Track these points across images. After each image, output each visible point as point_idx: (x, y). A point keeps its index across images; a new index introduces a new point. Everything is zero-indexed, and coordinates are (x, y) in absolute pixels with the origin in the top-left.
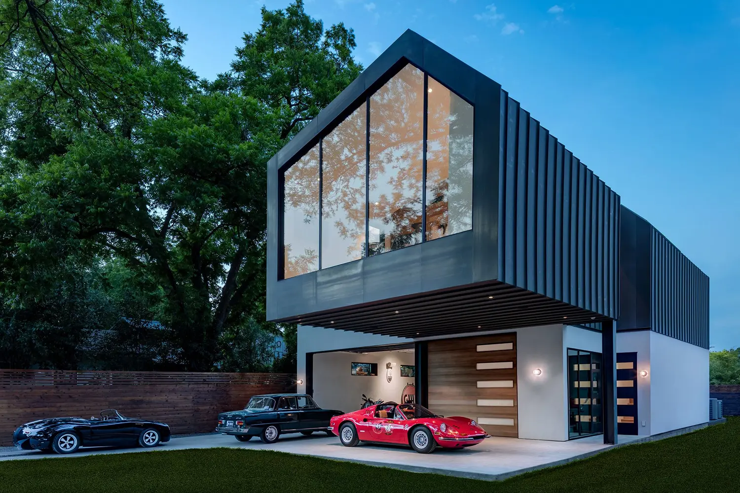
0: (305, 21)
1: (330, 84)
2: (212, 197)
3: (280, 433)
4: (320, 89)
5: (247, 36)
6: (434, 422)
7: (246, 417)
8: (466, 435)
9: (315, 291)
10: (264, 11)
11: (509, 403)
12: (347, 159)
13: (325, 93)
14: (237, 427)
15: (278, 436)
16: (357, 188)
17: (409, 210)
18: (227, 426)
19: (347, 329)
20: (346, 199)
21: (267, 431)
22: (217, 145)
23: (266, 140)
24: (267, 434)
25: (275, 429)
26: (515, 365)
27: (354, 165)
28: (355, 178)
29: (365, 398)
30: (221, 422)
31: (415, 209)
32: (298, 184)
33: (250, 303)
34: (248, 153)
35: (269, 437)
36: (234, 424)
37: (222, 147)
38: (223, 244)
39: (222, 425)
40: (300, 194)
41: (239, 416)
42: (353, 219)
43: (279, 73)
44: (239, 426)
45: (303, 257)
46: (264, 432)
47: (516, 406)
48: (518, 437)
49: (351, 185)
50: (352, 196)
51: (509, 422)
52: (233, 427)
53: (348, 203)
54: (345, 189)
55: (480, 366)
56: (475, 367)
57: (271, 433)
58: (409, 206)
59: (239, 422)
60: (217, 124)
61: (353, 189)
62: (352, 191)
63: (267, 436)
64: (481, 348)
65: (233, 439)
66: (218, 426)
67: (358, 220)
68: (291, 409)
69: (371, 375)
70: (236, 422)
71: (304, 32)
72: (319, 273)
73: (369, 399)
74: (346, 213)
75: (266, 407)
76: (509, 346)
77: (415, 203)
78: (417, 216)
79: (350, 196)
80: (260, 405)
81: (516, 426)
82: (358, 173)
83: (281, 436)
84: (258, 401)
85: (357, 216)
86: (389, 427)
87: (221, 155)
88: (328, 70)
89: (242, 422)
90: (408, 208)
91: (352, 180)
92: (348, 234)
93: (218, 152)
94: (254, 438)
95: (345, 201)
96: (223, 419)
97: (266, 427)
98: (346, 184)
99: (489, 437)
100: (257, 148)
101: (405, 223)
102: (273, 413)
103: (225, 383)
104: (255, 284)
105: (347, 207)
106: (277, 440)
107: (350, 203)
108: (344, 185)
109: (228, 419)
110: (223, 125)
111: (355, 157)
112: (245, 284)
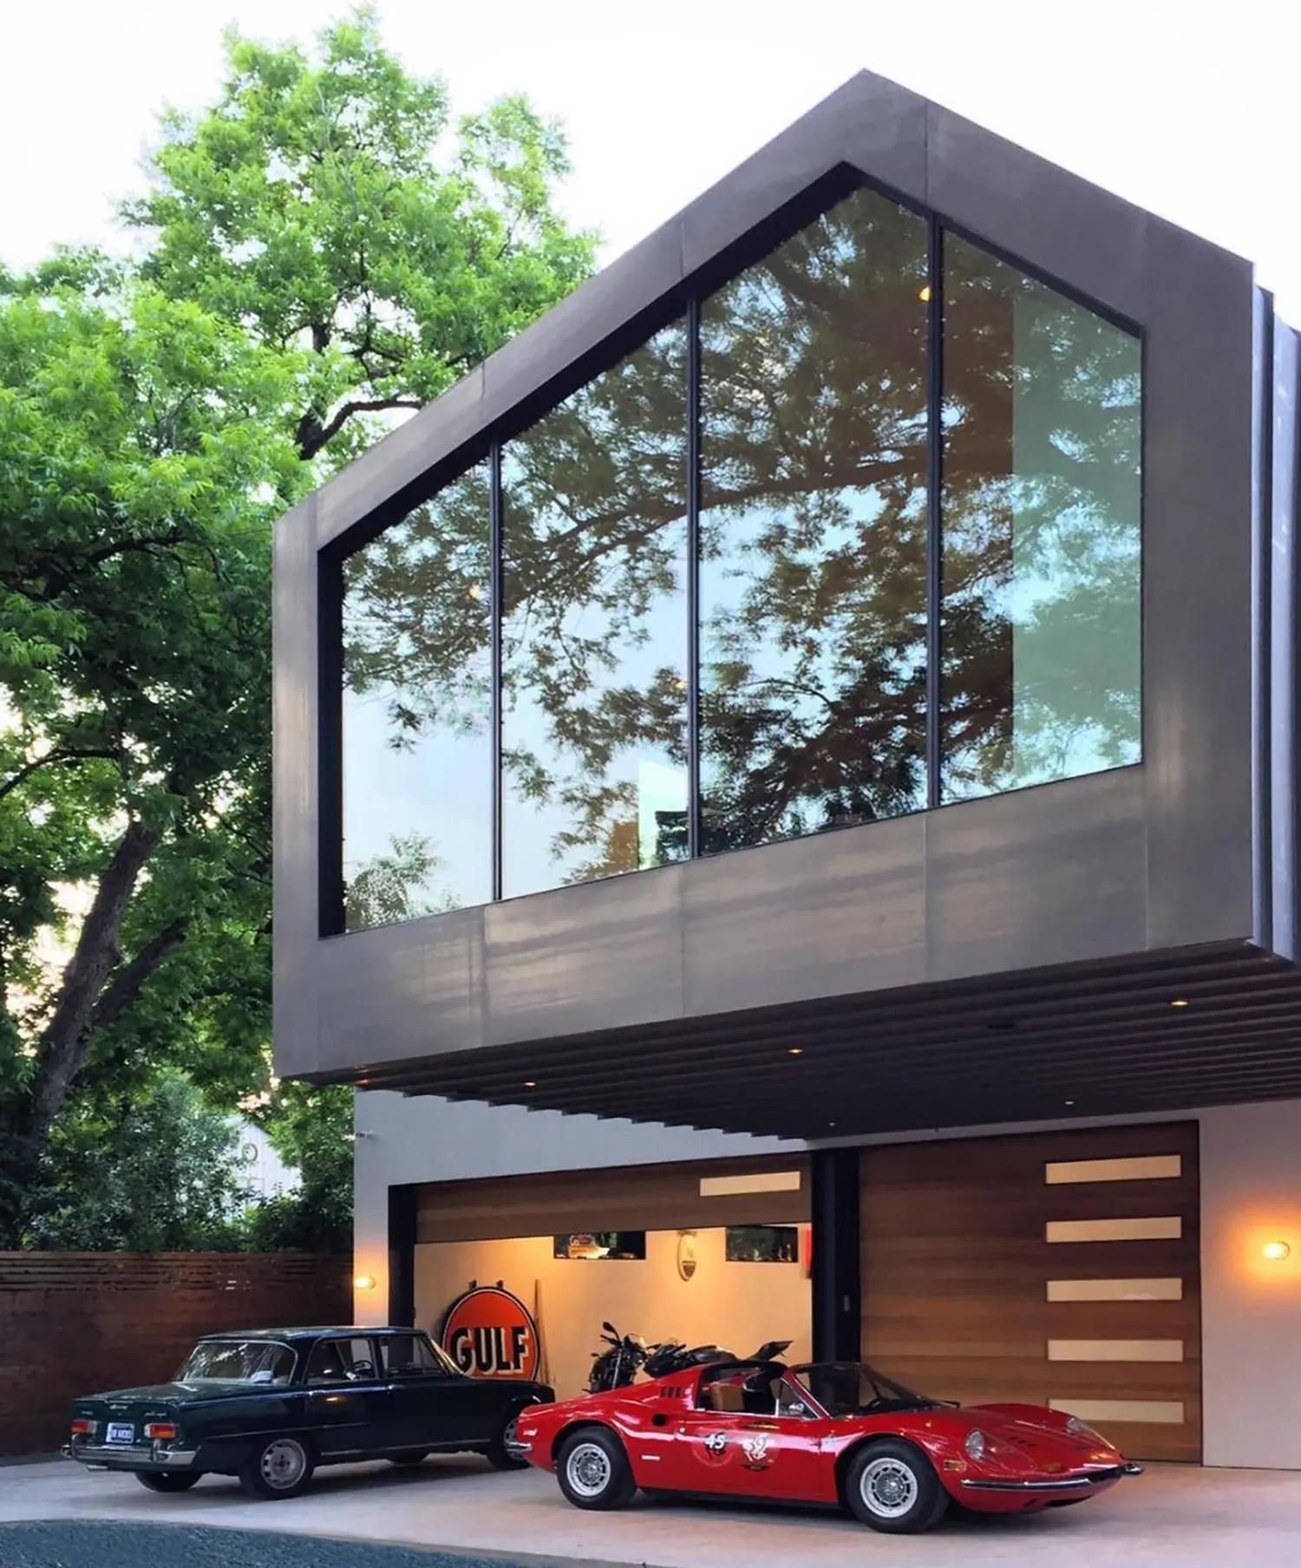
0: (388, 81)
1: (482, 288)
2: (37, 638)
3: (314, 1461)
4: (447, 304)
5: (172, 112)
6: (928, 1425)
7: (184, 1409)
8: (1064, 1469)
9: (476, 974)
10: (231, 37)
11: (1169, 1351)
12: (556, 539)
13: (466, 318)
14: (150, 1445)
15: (310, 1470)
16: (592, 637)
17: (776, 718)
18: (108, 1439)
19: (571, 1107)
20: (552, 672)
21: (268, 1457)
22: (61, 461)
23: (257, 454)
24: (267, 1469)
25: (296, 1449)
26: (1192, 1227)
27: (583, 559)
28: (584, 605)
29: (611, 1335)
30: (83, 1426)
31: (795, 715)
32: (373, 613)
33: (170, 1020)
34: (187, 491)
35: (273, 1477)
36: (139, 1433)
37: (77, 469)
38: (57, 819)
39: (84, 1438)
40: (374, 649)
41: (158, 1407)
42: (571, 741)
43: (291, 241)
44: (156, 1443)
45: (385, 864)
46: (255, 1461)
47: (1193, 1360)
48: (1200, 1462)
49: (566, 627)
50: (572, 663)
51: (1169, 1412)
52: (134, 1444)
53: (557, 686)
54: (549, 641)
55: (1059, 1232)
56: (1043, 1232)
57: (282, 1464)
58: (776, 704)
59: (155, 1430)
60: (61, 391)
61: (576, 640)
62: (573, 647)
63: (268, 1474)
64: (1058, 1173)
65: (129, 1483)
66: (70, 1441)
67: (586, 744)
68: (352, 1376)
69: (622, 1258)
70: (147, 1428)
71: (385, 117)
72: (494, 914)
73: (627, 1339)
74: (550, 719)
75: (261, 1376)
76: (1167, 1167)
77: (801, 697)
78: (805, 739)
79: (565, 665)
80: (233, 1367)
81: (1193, 1427)
82: (596, 589)
83: (321, 1470)
84: (221, 1352)
85: (585, 733)
86: (757, 1444)
87: (76, 495)
88: (474, 246)
89: (170, 1429)
90: (770, 711)
91: (573, 609)
92: (554, 792)
93: (66, 487)
94: (209, 1479)
95: (546, 680)
96: (92, 1418)
97: (261, 1445)
98: (550, 622)
99: (1137, 1473)
100: (219, 480)
101: (761, 759)
102: (289, 1395)
103: (79, 1286)
104: (187, 954)
105: (553, 700)
106: (307, 1488)
107: (563, 688)
108: (542, 627)
109: (117, 1417)
110: (87, 395)
111: (583, 535)
112: (149, 954)
